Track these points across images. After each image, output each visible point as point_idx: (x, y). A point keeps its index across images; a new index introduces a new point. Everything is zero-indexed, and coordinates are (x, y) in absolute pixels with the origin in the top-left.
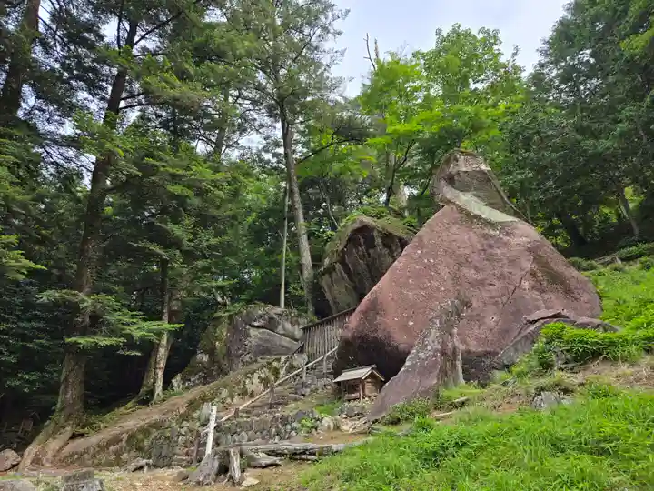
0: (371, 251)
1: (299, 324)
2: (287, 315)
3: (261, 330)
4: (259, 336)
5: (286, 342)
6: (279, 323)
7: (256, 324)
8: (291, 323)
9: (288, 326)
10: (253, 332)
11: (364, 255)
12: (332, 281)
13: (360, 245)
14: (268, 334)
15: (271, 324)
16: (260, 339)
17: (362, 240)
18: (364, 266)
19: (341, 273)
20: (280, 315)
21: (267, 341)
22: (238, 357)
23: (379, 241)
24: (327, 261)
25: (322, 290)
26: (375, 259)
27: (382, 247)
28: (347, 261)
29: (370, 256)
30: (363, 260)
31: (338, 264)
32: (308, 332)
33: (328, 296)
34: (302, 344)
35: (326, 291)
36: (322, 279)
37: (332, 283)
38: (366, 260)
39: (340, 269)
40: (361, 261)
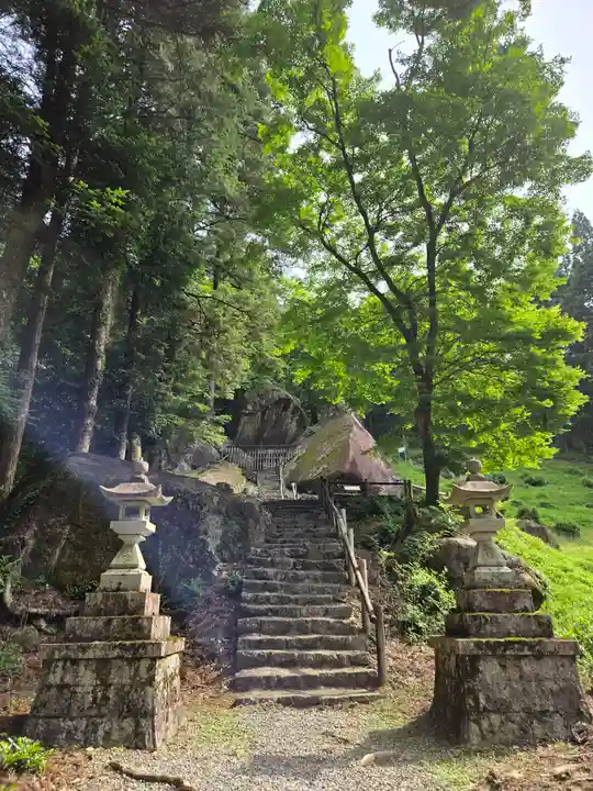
0: (283, 413)
11: (279, 413)
13: (280, 408)
17: (282, 406)
18: (274, 419)
19: (258, 418)
23: (291, 409)
24: (250, 407)
25: (239, 423)
26: (283, 417)
27: (290, 413)
28: (266, 413)
29: (281, 415)
30: (276, 416)
31: (260, 412)
32: (232, 450)
33: (240, 428)
34: (227, 456)
35: (240, 425)
36: (243, 417)
37: (248, 422)
38: (278, 416)
39: (259, 416)
40: (274, 416)
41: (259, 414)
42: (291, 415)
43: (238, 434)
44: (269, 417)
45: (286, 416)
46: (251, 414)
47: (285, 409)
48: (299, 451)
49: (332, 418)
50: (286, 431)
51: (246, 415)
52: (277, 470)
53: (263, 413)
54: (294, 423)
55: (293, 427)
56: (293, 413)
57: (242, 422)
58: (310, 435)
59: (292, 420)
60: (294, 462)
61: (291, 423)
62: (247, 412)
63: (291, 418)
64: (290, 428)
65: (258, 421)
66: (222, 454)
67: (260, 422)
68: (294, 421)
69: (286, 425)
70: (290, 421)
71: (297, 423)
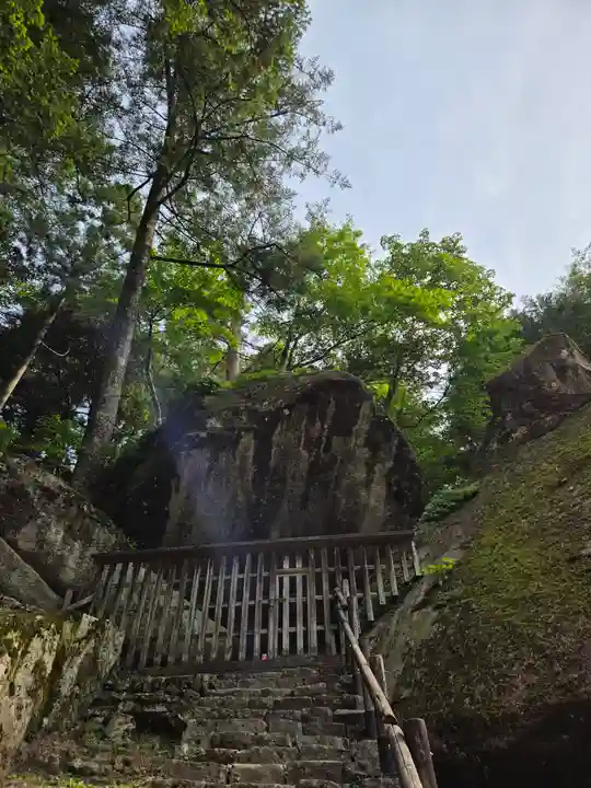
0: (336, 441)
2: (68, 503)
5: (24, 579)
6: (33, 517)
8: (69, 529)
9: (56, 534)
11: (319, 441)
12: (210, 469)
13: (323, 418)
17: (331, 410)
18: (304, 466)
19: (244, 458)
20: (49, 495)
23: (363, 426)
25: (173, 483)
26: (334, 459)
27: (361, 441)
28: (274, 438)
29: (327, 449)
30: (310, 452)
31: (252, 435)
32: (130, 572)
33: (175, 505)
34: (85, 601)
35: (177, 490)
36: (189, 455)
37: (208, 474)
38: (318, 454)
39: (247, 449)
40: (305, 453)
41: (248, 441)
42: (364, 453)
43: (170, 526)
44: (285, 455)
45: (349, 458)
47: (343, 427)
48: (427, 564)
51: (200, 445)
53: (264, 442)
54: (379, 489)
55: (375, 497)
56: (373, 445)
57: (186, 473)
58: (453, 509)
59: (370, 471)
60: (418, 608)
61: (368, 483)
62: (203, 435)
63: (367, 464)
64: (366, 506)
65: (242, 470)
66: (69, 594)
67: (251, 474)
68: (377, 477)
69: (352, 492)
70: (361, 475)
71: (389, 485)
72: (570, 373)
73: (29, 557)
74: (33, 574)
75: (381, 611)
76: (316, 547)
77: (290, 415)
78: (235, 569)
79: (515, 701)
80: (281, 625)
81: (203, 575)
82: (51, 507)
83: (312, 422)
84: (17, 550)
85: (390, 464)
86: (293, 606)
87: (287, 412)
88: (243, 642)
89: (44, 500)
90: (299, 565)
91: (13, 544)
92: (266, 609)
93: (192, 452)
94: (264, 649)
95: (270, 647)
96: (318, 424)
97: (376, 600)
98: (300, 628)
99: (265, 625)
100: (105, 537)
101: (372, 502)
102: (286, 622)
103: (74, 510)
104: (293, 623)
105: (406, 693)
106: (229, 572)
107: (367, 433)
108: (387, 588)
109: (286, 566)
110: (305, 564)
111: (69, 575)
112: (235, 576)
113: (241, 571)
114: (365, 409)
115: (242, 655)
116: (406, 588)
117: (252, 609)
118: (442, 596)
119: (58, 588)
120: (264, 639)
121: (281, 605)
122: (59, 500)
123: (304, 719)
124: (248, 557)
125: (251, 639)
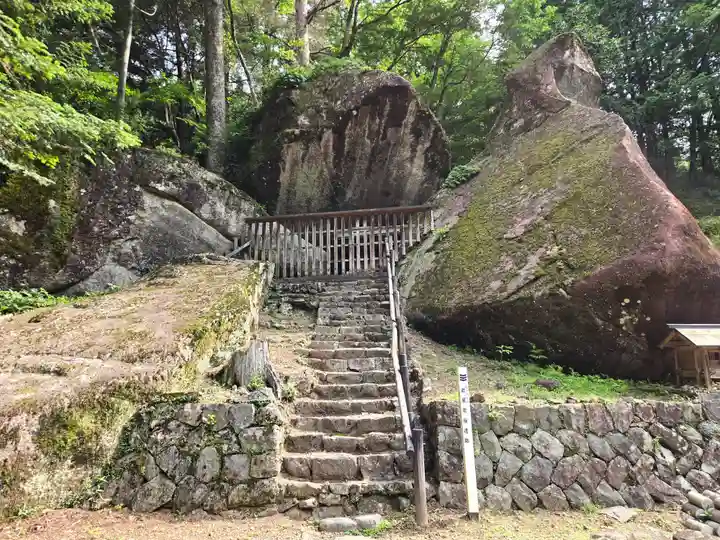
0: (390, 131)
1: (239, 211)
2: (223, 189)
3: (167, 202)
4: (164, 212)
5: (210, 234)
6: (206, 200)
7: (161, 187)
8: (227, 204)
9: (220, 208)
10: (148, 200)
11: (378, 132)
12: (304, 156)
13: (381, 116)
14: (182, 214)
15: (190, 197)
16: (162, 218)
17: (388, 108)
18: (368, 150)
19: (326, 147)
20: (211, 185)
21: (177, 225)
22: (109, 241)
23: (410, 119)
24: (303, 120)
25: (280, 165)
26: (389, 144)
27: (408, 131)
28: (347, 132)
29: (385, 137)
30: (372, 140)
31: (330, 131)
32: (260, 228)
33: (284, 178)
34: (246, 245)
35: (284, 169)
36: (289, 147)
37: (303, 159)
38: (377, 141)
39: (328, 141)
40: (368, 141)
41: (328, 135)
42: (410, 139)
43: (282, 192)
44: (354, 144)
45: (399, 143)
46: (308, 137)
47: (396, 120)
48: (438, 223)
49: (526, 129)
50: (402, 180)
51: (296, 139)
52: (381, 273)
53: (339, 133)
54: (419, 161)
55: (417, 170)
56: (417, 133)
57: (288, 159)
58: (463, 182)
59: (414, 150)
60: (428, 251)
61: (411, 160)
62: (297, 131)
63: (411, 146)
64: (410, 174)
65: (326, 155)
66: (236, 240)
67: (332, 157)
68: (419, 154)
69: (400, 166)
70: (407, 154)
71: (426, 159)
72: (567, 72)
73: (210, 223)
74: (214, 231)
75: (409, 250)
76: (376, 215)
77: (357, 115)
78: (329, 225)
79: (452, 304)
80: (356, 257)
81: (311, 230)
82: (215, 192)
83: (373, 119)
84: (203, 219)
85: (427, 145)
86: (362, 248)
87: (355, 113)
88: (336, 266)
89: (209, 189)
90: (365, 225)
91: (200, 216)
92: (347, 249)
93: (292, 144)
94: (347, 269)
95: (350, 267)
96: (378, 121)
97: (407, 244)
98: (366, 259)
99: (347, 257)
100: (248, 207)
101: (414, 170)
102: (358, 256)
103: (227, 193)
104: (362, 256)
105: (414, 294)
106: (325, 229)
107: (412, 124)
108: (415, 237)
109: (358, 225)
110: (368, 224)
111: (233, 229)
112: (329, 231)
113: (332, 228)
114: (412, 107)
115: (336, 272)
116: (424, 237)
117: (339, 249)
118: (440, 247)
119: (229, 237)
120: (347, 264)
121: (355, 248)
122: (218, 188)
123: (368, 307)
124: (335, 220)
125: (340, 265)
